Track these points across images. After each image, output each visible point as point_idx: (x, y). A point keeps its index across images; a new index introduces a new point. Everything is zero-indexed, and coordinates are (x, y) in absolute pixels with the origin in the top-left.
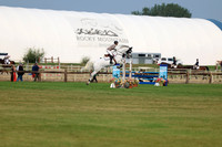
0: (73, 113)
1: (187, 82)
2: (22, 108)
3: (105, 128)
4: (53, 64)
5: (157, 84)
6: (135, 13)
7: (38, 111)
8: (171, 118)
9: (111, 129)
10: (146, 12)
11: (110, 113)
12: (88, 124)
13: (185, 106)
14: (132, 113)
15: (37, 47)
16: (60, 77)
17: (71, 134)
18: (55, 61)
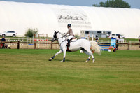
0: (57, 69)
1: (128, 49)
2: (25, 66)
3: (77, 78)
4: (43, 38)
5: (109, 51)
6: (95, 6)
7: (35, 68)
8: (119, 72)
9: (82, 79)
10: (102, 5)
11: (81, 69)
12: (67, 76)
13: (127, 64)
14: (95, 69)
15: (33, 27)
16: (48, 46)
17: (56, 83)
18: (45, 36)
